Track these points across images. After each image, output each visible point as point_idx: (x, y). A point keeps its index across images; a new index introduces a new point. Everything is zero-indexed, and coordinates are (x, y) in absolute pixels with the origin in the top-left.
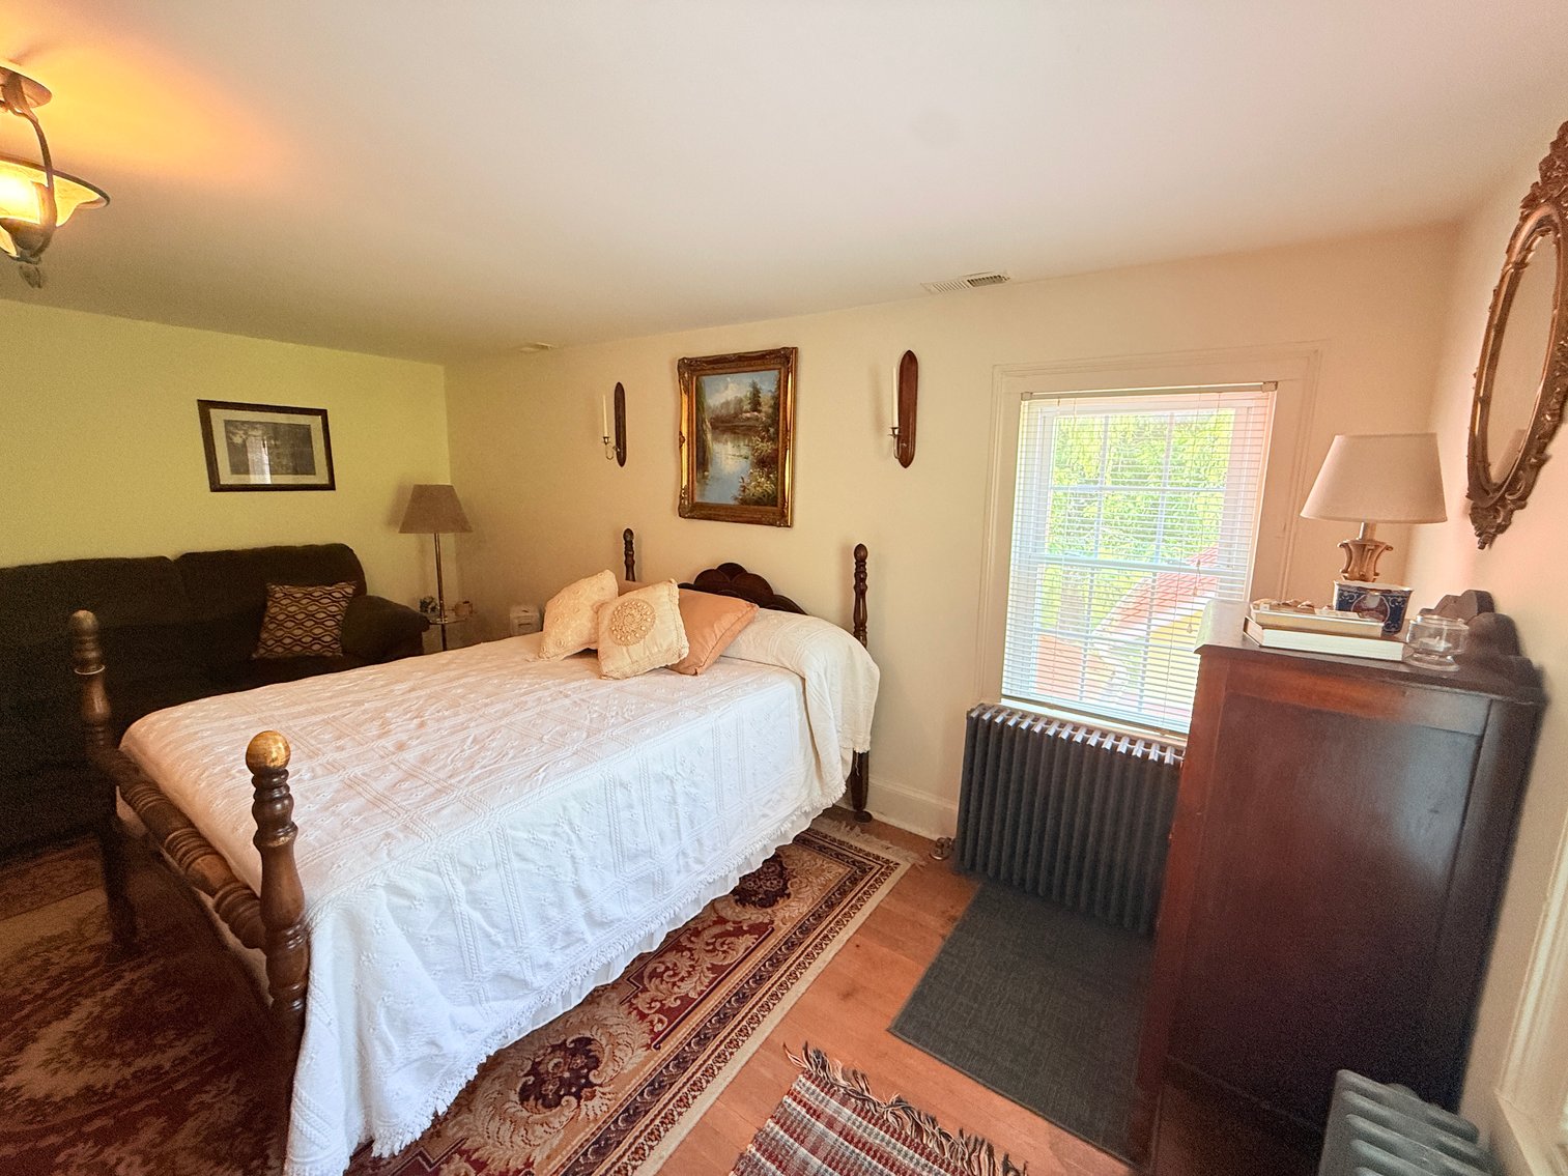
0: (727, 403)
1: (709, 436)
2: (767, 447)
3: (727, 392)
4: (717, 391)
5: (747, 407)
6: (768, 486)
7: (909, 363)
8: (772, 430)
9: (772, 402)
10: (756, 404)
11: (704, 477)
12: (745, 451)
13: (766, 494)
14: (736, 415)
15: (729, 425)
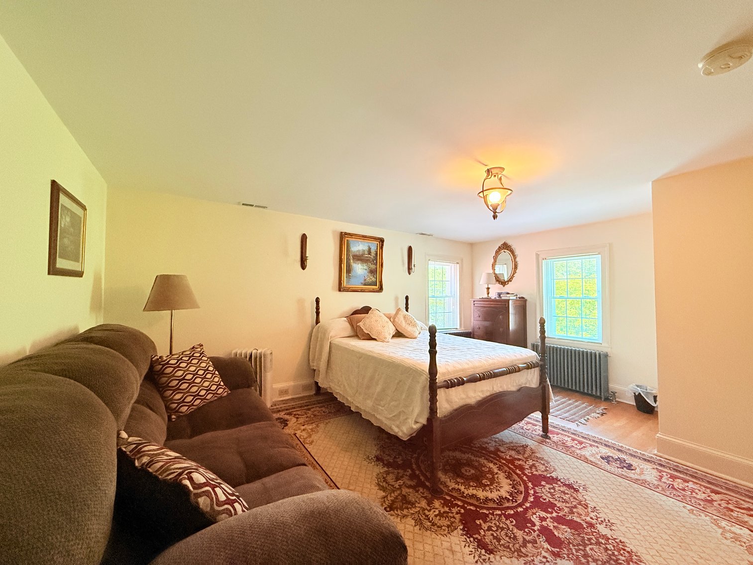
0: (359, 251)
1: (352, 261)
2: (373, 267)
3: (359, 247)
4: (356, 246)
5: (366, 253)
6: (374, 279)
7: (410, 249)
8: (375, 261)
9: (375, 253)
10: (370, 253)
11: (350, 276)
12: (365, 267)
13: (372, 282)
14: (362, 255)
15: (359, 258)
